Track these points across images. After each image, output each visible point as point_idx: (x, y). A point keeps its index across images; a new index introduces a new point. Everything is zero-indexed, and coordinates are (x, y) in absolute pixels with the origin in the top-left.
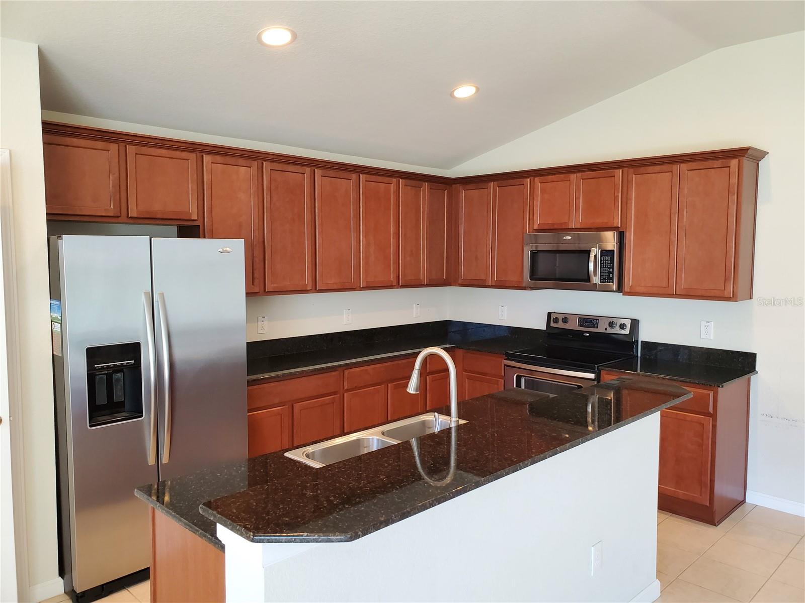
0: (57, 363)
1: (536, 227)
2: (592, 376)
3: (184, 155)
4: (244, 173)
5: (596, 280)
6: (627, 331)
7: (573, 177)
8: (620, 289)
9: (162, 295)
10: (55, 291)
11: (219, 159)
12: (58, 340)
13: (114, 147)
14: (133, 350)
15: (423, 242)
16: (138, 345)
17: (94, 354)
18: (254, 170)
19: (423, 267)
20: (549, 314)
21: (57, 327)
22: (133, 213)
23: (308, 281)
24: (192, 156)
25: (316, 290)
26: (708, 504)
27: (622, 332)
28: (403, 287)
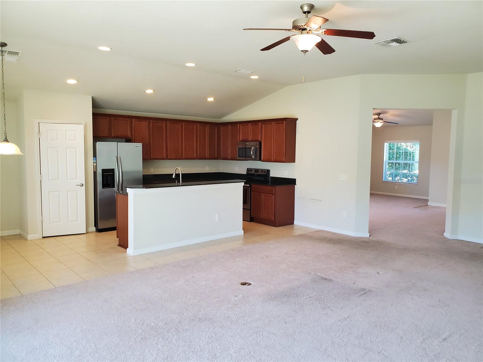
0: (95, 173)
1: (240, 140)
2: (248, 185)
3: (127, 119)
4: (145, 124)
5: (253, 157)
6: (266, 174)
7: (250, 124)
8: (260, 160)
9: (120, 157)
10: (95, 155)
11: (137, 120)
12: (95, 168)
13: (108, 118)
14: (113, 171)
15: (207, 144)
16: (114, 169)
17: (104, 171)
18: (147, 123)
19: (207, 153)
20: (247, 169)
21: (95, 164)
22: (113, 135)
23: (164, 156)
24: (129, 119)
25: (167, 158)
26: (273, 220)
27: (265, 174)
28: (199, 159)
